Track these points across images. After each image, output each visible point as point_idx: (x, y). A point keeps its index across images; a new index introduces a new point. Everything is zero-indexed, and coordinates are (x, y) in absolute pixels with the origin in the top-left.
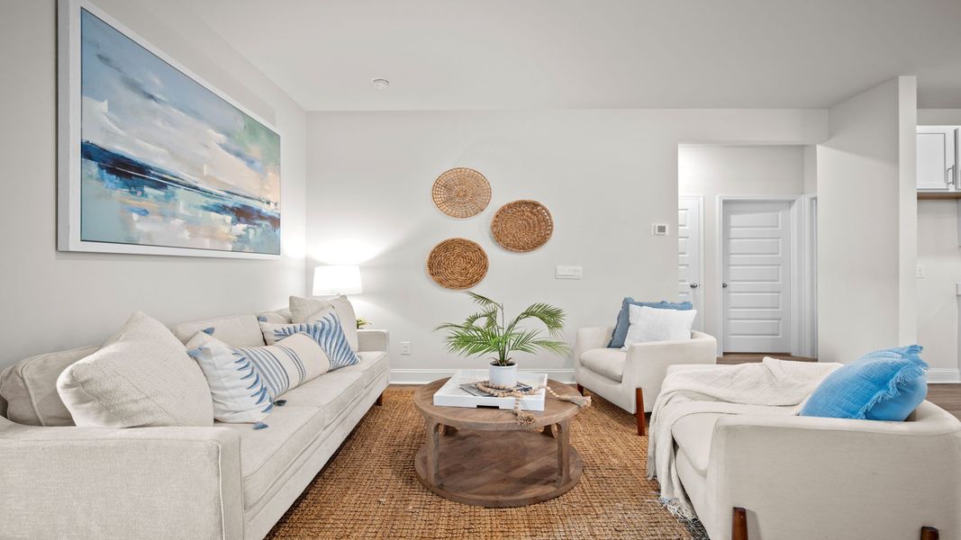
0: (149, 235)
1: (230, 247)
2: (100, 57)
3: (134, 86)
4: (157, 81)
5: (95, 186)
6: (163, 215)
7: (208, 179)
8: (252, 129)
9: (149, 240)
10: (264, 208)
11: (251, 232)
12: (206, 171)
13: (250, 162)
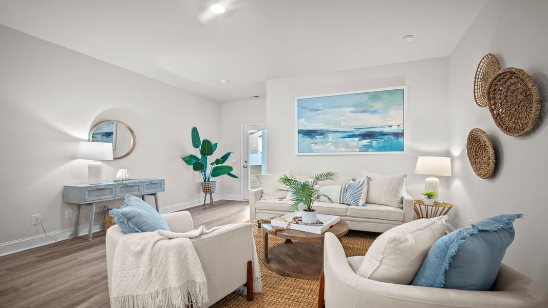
0: (317, 150)
1: (358, 150)
3: (312, 110)
4: (320, 104)
6: (323, 143)
7: (343, 127)
8: (375, 96)
9: (318, 151)
10: (386, 130)
11: (374, 143)
12: (342, 124)
13: (374, 112)
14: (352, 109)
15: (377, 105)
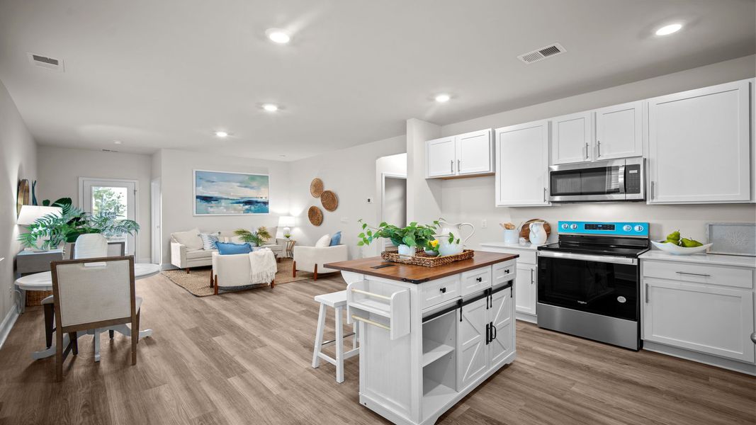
2: (201, 179)
3: (208, 181)
4: (215, 178)
5: (199, 204)
6: (217, 207)
7: (232, 196)
8: (253, 178)
9: (213, 212)
10: (259, 200)
11: (253, 208)
12: (232, 194)
13: (252, 188)
14: (238, 184)
15: (254, 184)
